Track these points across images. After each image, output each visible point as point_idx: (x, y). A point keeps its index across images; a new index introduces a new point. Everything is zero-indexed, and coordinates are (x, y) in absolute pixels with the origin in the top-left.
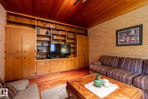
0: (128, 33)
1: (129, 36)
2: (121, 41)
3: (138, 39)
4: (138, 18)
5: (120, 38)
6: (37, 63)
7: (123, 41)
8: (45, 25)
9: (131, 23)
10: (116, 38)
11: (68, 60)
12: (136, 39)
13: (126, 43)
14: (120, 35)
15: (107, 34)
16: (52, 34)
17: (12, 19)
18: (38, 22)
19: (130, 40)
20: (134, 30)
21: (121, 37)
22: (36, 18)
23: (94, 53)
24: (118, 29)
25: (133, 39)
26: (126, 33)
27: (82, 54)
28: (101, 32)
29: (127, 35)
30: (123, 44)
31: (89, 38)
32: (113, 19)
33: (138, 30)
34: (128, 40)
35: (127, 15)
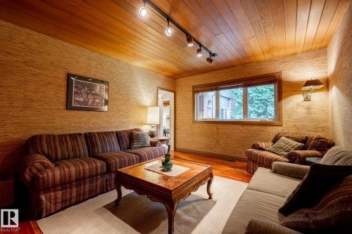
1: (92, 94)
2: (77, 99)
5: (76, 93)
7: (81, 100)
10: (65, 90)
13: (87, 105)
14: (76, 87)
19: (94, 102)
21: (79, 91)
25: (98, 101)
26: (88, 87)
29: (89, 90)
30: (82, 106)
33: (103, 88)
34: (90, 101)
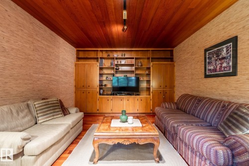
0: (218, 54)
1: (220, 59)
2: (210, 68)
3: (231, 64)
4: (232, 24)
5: (209, 63)
6: (100, 99)
7: (212, 68)
8: (109, 55)
9: (223, 34)
11: (136, 99)
12: (229, 63)
14: (208, 58)
15: (194, 56)
16: (116, 65)
17: (81, 55)
18: (102, 53)
19: (221, 67)
20: (226, 47)
21: (210, 61)
22: (99, 49)
23: (180, 90)
24: (207, 47)
25: (225, 65)
26: (216, 54)
27: (159, 92)
28: (188, 53)
29: (217, 57)
30: (212, 73)
31: (175, 64)
32: (201, 29)
33: (230, 48)
34: (218, 67)
35: (218, 21)
